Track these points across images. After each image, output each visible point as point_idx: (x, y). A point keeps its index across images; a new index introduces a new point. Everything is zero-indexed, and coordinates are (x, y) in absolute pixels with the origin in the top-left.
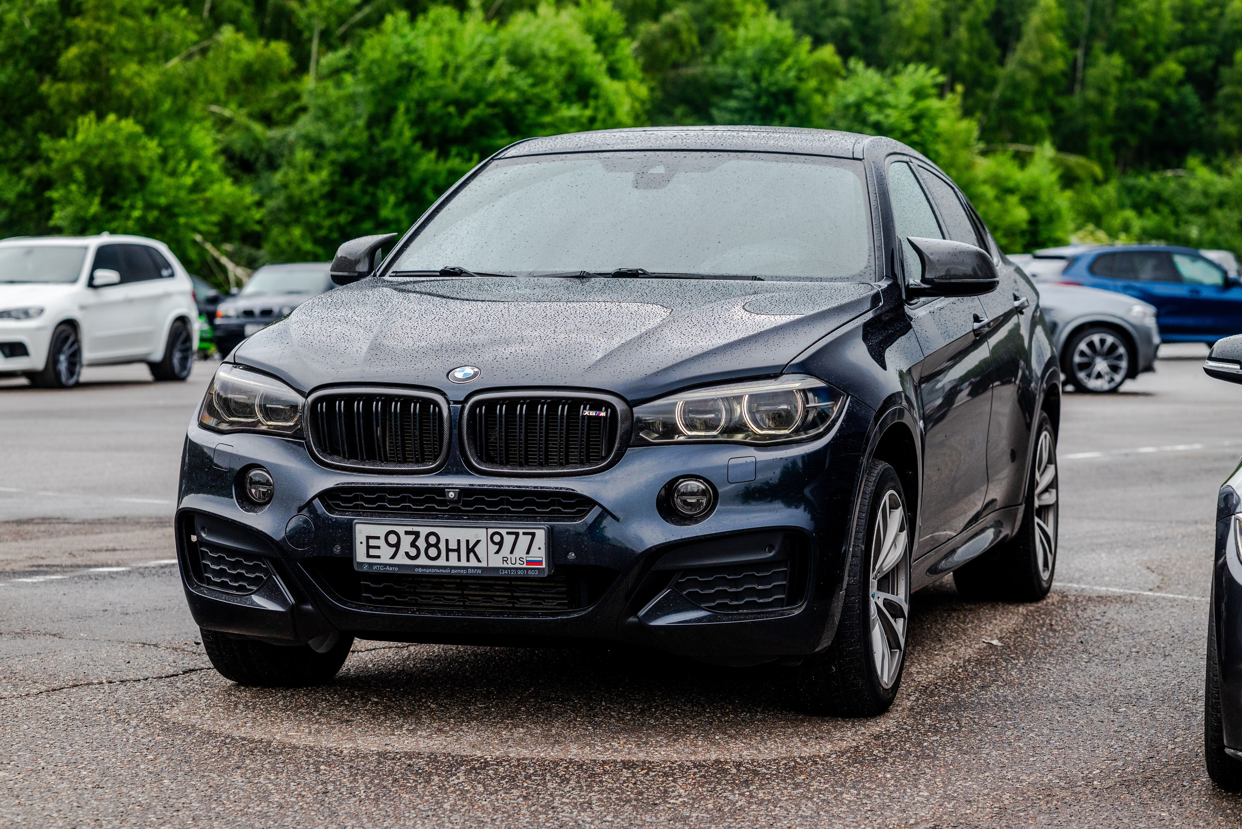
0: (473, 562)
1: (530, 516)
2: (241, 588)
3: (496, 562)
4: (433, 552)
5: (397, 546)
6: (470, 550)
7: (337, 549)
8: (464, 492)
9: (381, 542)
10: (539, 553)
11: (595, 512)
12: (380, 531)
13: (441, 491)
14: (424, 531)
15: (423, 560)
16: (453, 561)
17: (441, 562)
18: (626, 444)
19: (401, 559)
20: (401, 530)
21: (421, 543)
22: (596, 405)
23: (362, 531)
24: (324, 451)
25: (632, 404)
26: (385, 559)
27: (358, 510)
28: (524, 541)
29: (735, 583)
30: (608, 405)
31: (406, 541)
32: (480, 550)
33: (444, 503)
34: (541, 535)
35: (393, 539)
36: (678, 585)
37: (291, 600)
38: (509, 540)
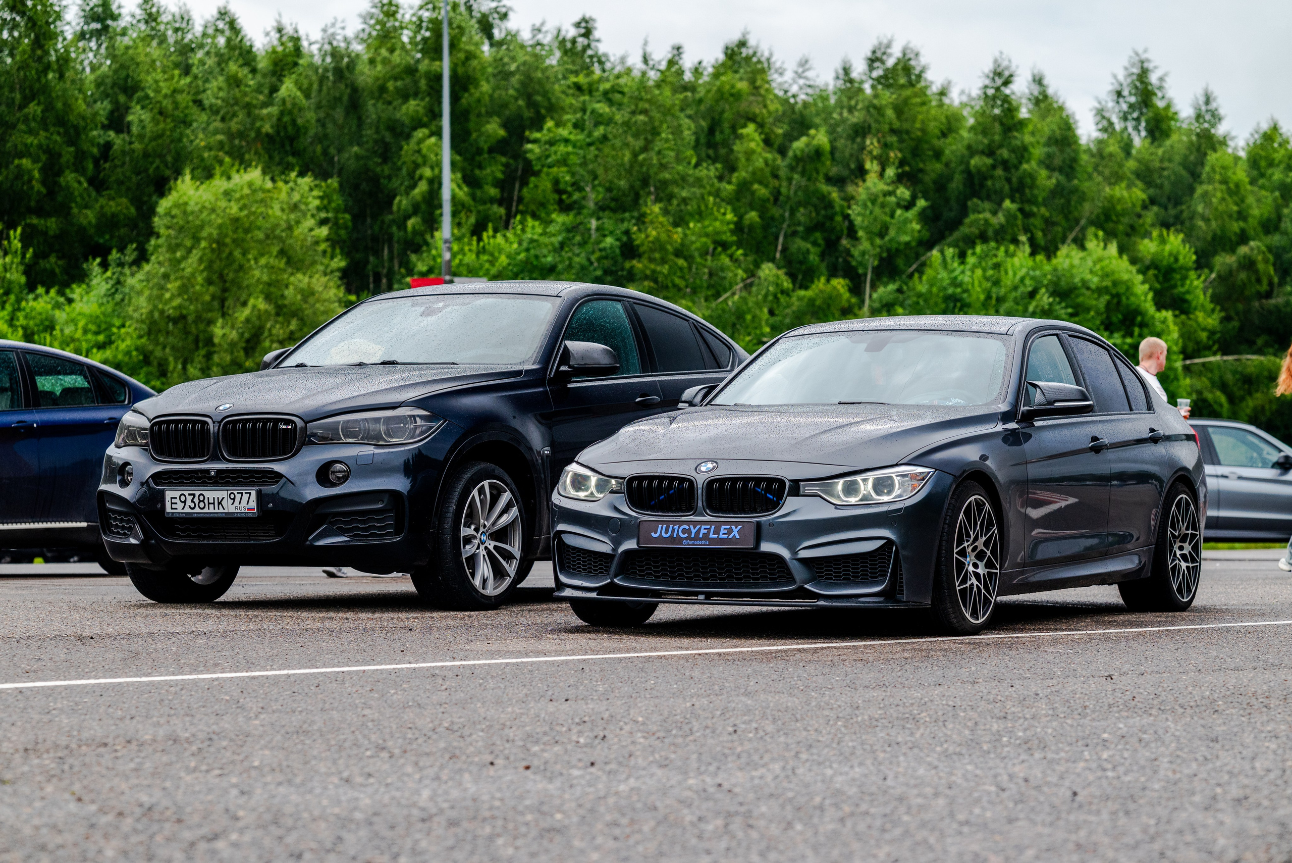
0: (221, 510)
1: (252, 484)
2: (125, 534)
3: (232, 509)
4: (202, 505)
5: (185, 502)
6: (220, 503)
7: (159, 506)
8: (219, 472)
9: (177, 501)
10: (253, 504)
11: (284, 480)
12: (177, 494)
13: (207, 471)
14: (197, 493)
15: (197, 510)
16: (211, 510)
17: (206, 510)
18: (303, 444)
19: (187, 510)
20: (186, 493)
21: (196, 500)
22: (287, 422)
23: (169, 494)
24: (157, 453)
25: (306, 423)
26: (180, 510)
27: (170, 484)
28: (246, 496)
29: (364, 522)
30: (293, 422)
31: (189, 498)
32: (224, 503)
33: (211, 478)
34: (254, 493)
35: (183, 498)
36: (331, 523)
37: (142, 537)
38: (238, 497)
